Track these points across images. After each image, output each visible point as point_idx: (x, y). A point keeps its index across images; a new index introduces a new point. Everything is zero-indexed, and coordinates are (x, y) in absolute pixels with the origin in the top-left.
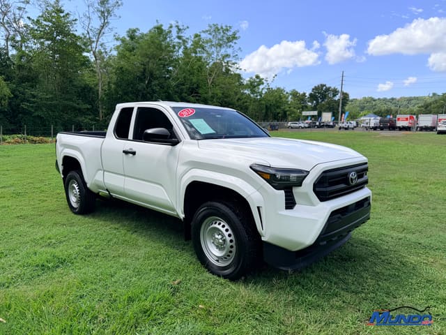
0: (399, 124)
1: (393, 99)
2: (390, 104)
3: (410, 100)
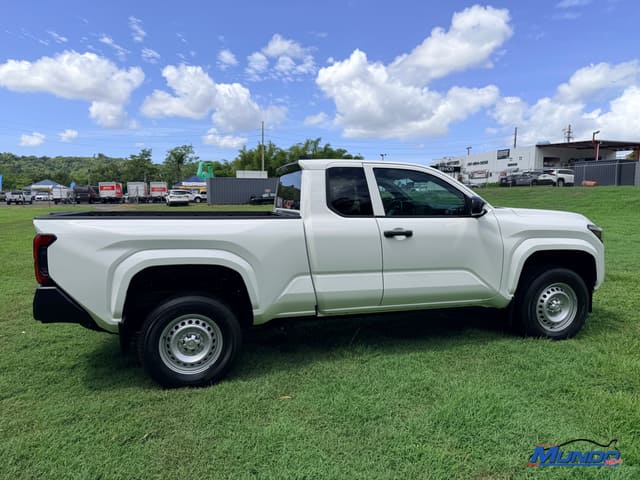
0: (104, 194)
1: (45, 159)
2: (42, 165)
3: (70, 161)
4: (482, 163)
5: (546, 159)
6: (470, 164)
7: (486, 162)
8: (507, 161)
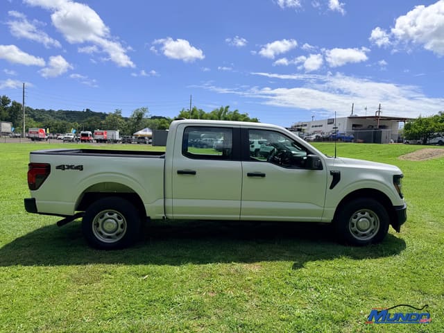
4: (320, 126)
5: (354, 125)
6: (313, 127)
7: (321, 126)
8: (332, 126)
